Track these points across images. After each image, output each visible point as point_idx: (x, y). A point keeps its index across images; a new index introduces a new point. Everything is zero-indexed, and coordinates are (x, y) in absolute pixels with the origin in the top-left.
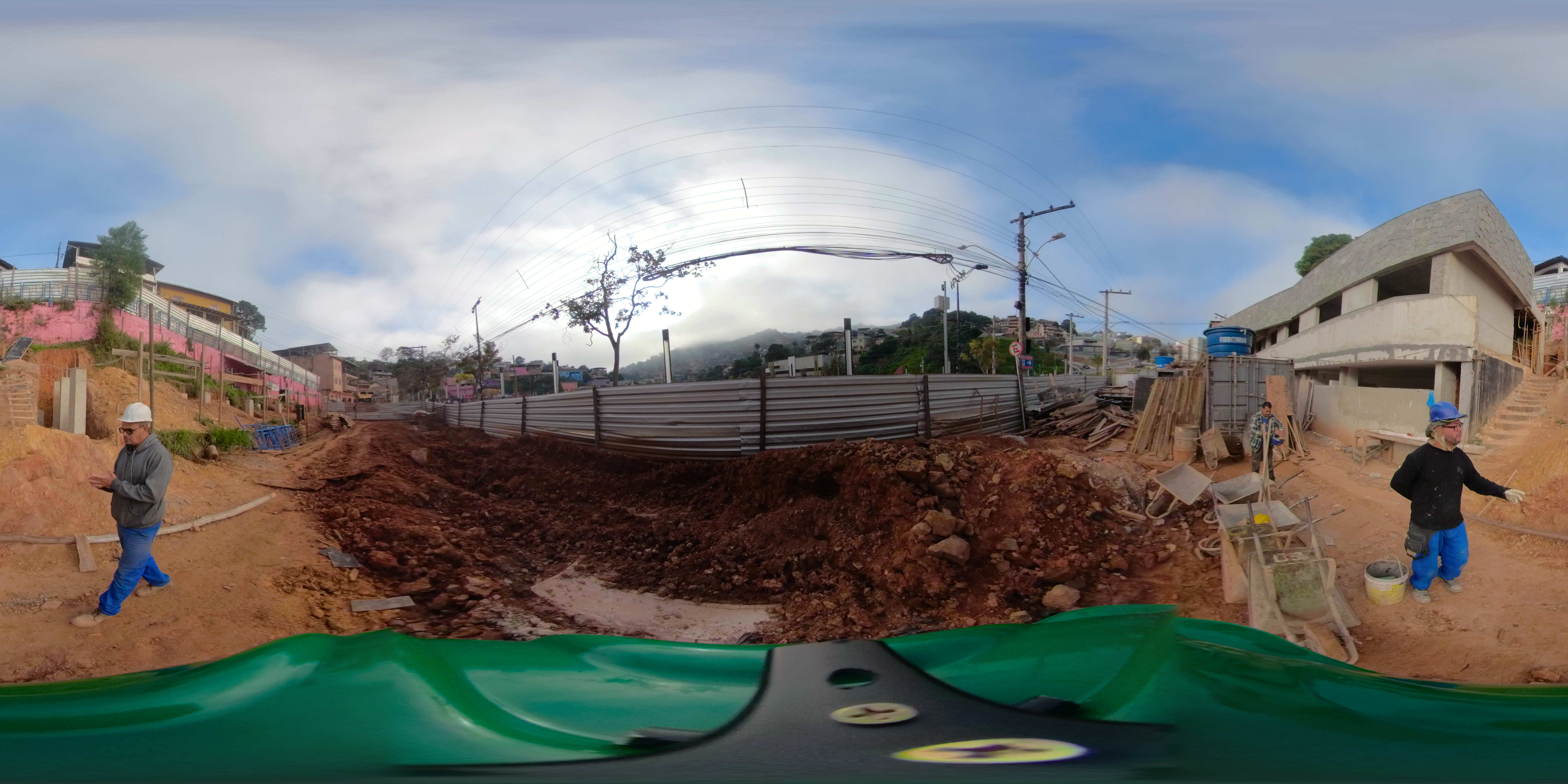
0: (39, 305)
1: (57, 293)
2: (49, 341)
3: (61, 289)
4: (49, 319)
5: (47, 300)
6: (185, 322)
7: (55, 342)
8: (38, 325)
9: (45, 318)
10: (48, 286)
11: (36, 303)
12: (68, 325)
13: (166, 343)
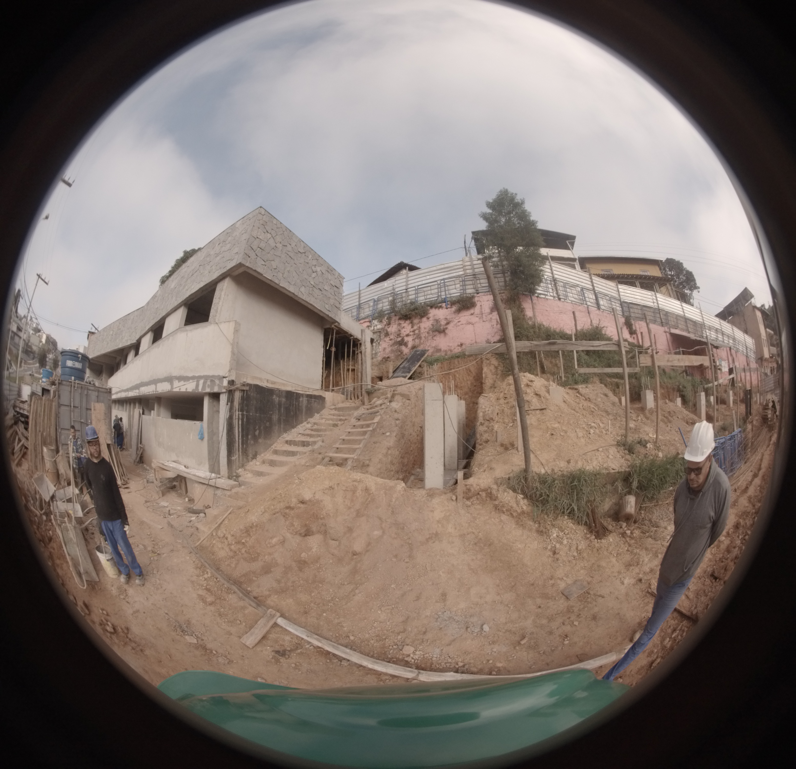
0: (436, 308)
1: (455, 291)
2: (451, 351)
3: (458, 286)
4: (448, 324)
5: (444, 301)
6: (617, 296)
7: (457, 350)
8: (437, 333)
9: (443, 322)
10: (443, 284)
11: (431, 307)
12: (470, 327)
13: (597, 328)
